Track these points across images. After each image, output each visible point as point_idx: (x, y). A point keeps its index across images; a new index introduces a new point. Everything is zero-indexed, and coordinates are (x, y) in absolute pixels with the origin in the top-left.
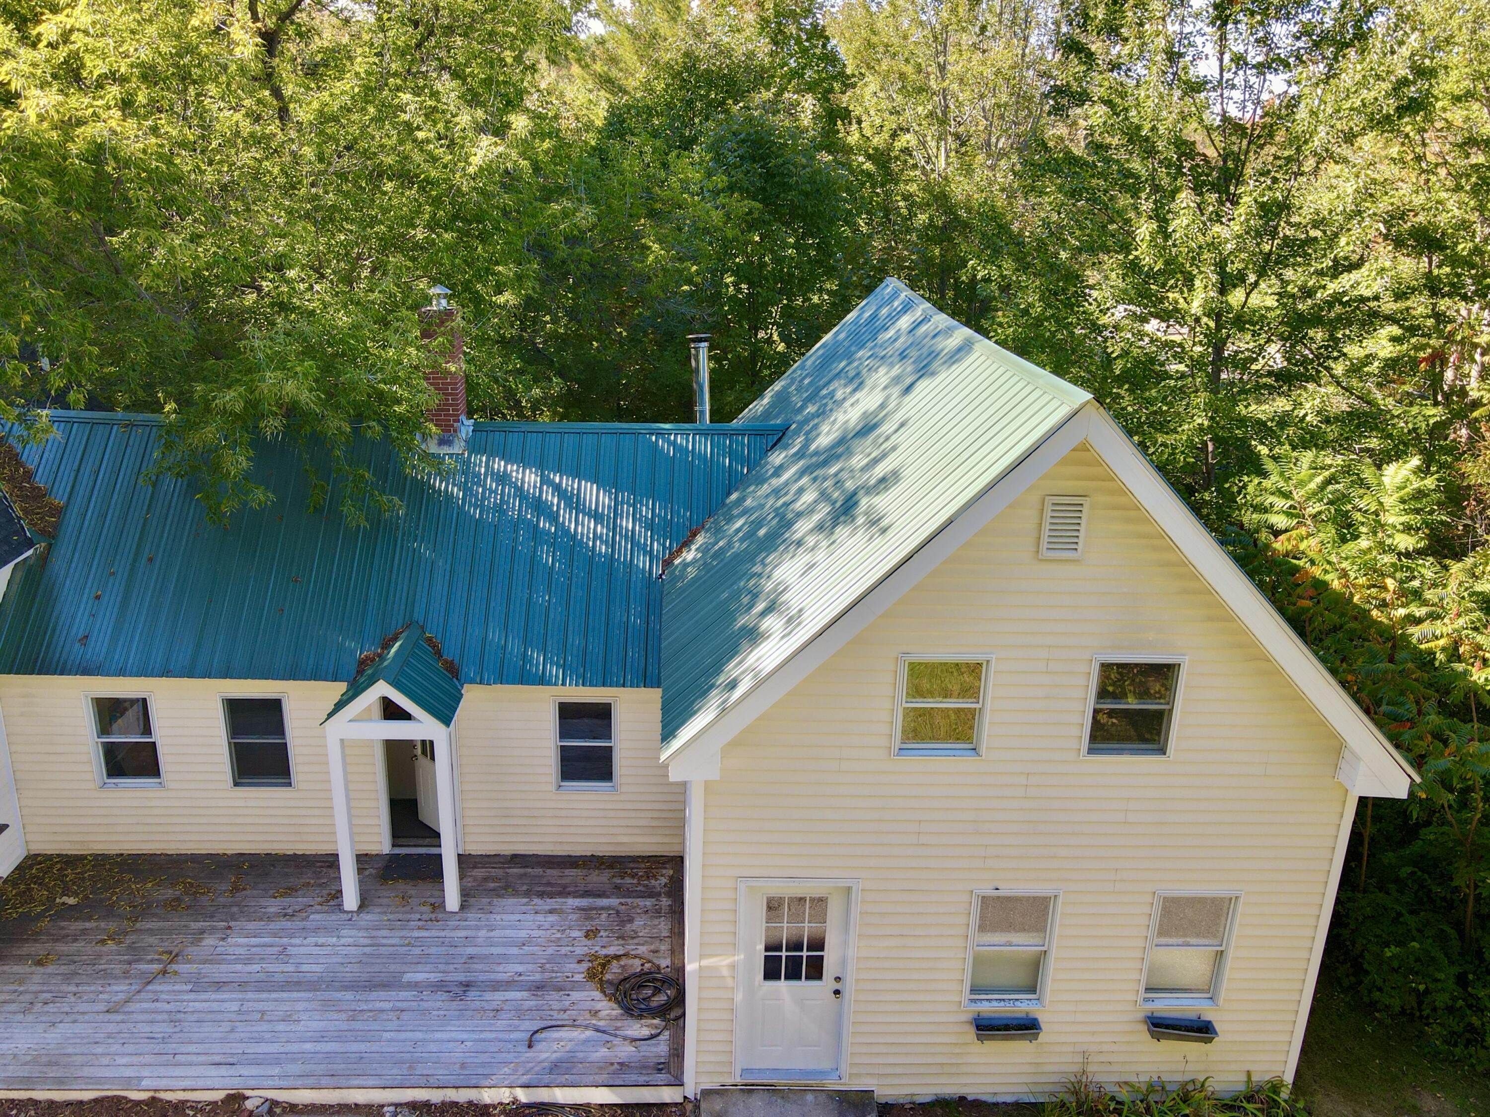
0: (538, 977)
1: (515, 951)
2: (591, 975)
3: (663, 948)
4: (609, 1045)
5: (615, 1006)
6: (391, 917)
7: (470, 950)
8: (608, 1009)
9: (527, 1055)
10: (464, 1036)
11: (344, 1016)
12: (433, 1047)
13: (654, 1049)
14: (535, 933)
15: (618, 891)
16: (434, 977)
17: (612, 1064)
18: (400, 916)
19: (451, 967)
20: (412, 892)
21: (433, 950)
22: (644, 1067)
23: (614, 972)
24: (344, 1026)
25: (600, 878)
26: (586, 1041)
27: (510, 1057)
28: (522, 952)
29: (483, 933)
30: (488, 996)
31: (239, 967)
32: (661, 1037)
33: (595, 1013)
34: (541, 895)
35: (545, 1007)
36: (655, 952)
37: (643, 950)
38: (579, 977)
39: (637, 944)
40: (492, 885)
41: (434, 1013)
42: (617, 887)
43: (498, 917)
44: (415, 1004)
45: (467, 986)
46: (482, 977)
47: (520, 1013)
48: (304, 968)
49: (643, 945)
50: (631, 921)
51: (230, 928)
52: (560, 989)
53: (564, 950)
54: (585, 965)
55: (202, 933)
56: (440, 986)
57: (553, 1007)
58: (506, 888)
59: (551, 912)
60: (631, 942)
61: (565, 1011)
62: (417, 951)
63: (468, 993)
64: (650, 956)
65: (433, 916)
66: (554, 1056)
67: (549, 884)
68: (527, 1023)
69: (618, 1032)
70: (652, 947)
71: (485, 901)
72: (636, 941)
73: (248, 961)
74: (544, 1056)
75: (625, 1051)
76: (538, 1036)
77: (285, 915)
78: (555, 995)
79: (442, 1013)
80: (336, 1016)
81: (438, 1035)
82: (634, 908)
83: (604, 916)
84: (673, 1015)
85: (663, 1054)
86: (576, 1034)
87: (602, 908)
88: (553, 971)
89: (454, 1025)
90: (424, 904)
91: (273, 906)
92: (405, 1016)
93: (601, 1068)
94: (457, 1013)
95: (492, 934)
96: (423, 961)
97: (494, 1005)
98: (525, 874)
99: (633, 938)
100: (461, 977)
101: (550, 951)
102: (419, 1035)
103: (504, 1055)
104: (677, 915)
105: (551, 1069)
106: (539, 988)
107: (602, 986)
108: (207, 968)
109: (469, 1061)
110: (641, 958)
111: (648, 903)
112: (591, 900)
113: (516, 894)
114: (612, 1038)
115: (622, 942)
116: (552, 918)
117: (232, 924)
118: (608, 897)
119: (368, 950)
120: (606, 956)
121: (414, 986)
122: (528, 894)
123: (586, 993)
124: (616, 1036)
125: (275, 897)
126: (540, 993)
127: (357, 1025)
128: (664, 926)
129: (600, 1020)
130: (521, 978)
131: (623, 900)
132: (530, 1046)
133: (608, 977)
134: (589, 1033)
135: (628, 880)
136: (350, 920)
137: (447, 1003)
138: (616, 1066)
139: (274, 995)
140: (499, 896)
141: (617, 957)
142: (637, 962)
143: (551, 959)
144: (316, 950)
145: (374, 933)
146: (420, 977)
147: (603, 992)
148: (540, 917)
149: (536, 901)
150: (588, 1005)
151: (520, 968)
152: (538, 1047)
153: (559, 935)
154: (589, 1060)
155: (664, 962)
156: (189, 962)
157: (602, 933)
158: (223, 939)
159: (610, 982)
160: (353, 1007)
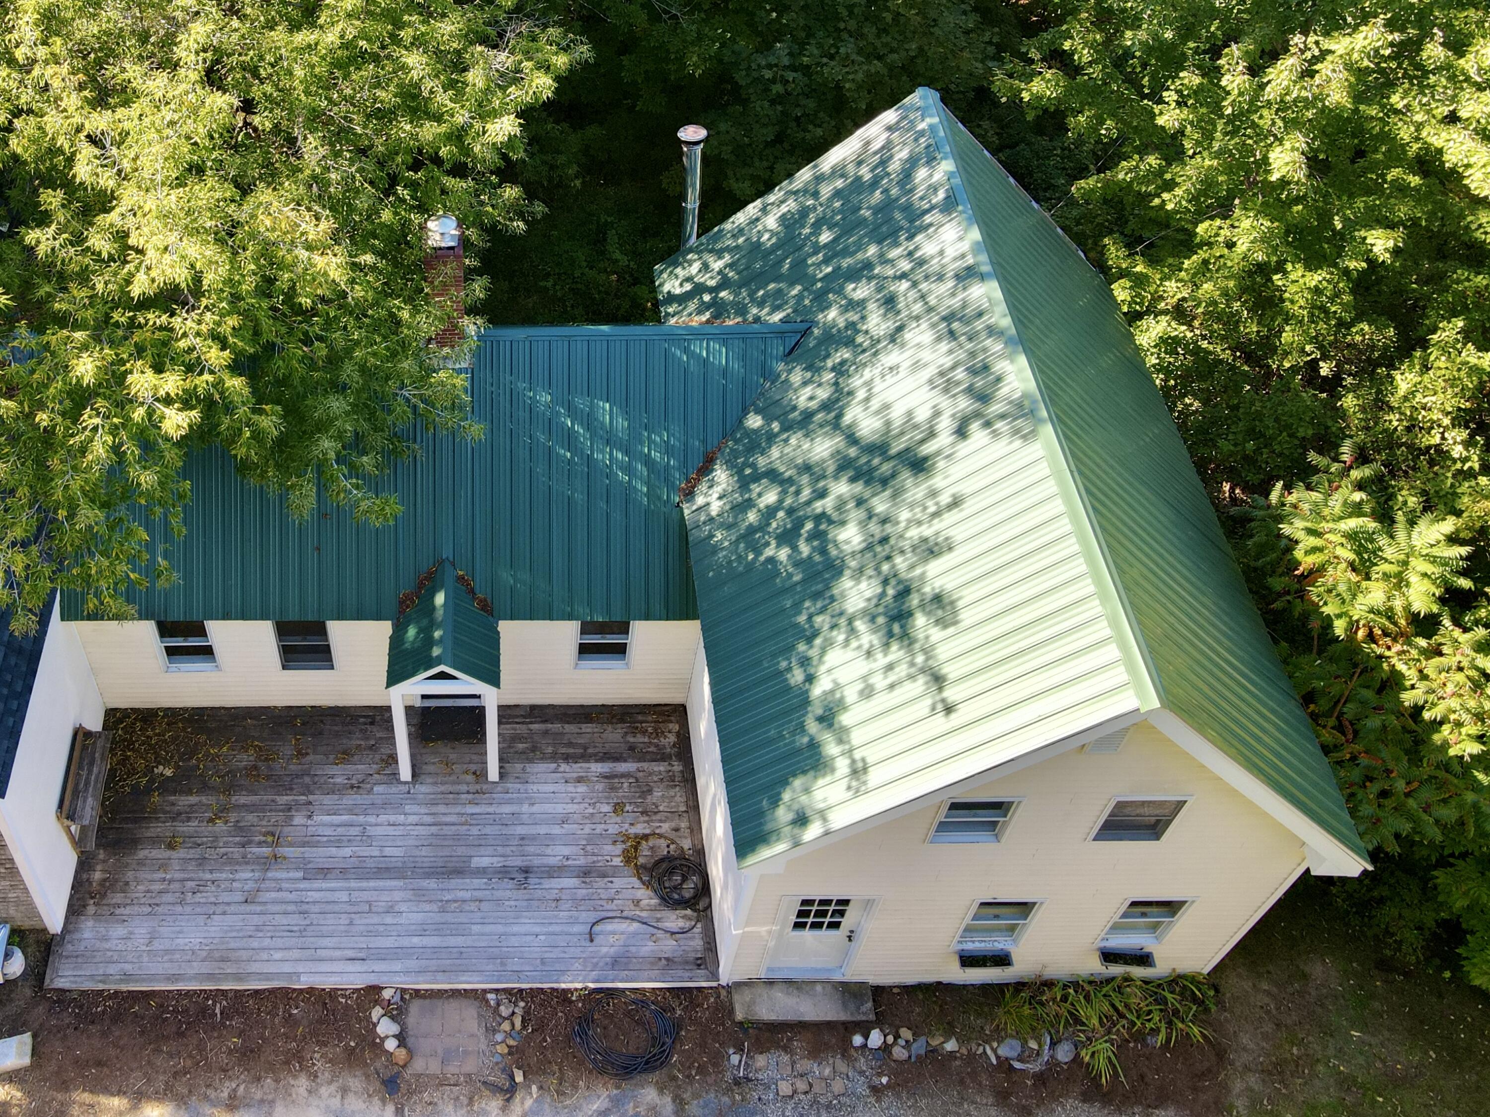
0: (582, 861)
1: (556, 830)
2: (629, 857)
3: (683, 825)
4: (654, 938)
5: (652, 894)
6: (442, 788)
7: (520, 830)
8: (647, 897)
9: (590, 949)
10: (537, 929)
11: (435, 907)
12: (514, 941)
13: (692, 943)
14: (571, 808)
15: (633, 752)
16: (497, 862)
17: (660, 959)
18: (450, 788)
19: (508, 849)
20: (453, 757)
21: (488, 830)
22: (687, 962)
23: (645, 856)
24: (438, 918)
25: (614, 735)
26: (635, 934)
27: (577, 952)
28: (564, 831)
29: (525, 808)
30: (547, 883)
31: (333, 851)
32: (695, 930)
33: (637, 903)
34: (567, 758)
35: (595, 897)
36: (677, 830)
37: (665, 827)
38: (617, 861)
39: (661, 821)
40: (521, 746)
41: (507, 903)
42: (632, 748)
43: (535, 787)
44: (487, 892)
45: (527, 872)
46: (537, 861)
47: (577, 902)
48: (388, 851)
49: (665, 821)
50: (650, 791)
51: (310, 803)
52: (604, 876)
53: (599, 828)
54: (620, 848)
55: (289, 810)
56: (504, 873)
57: (603, 896)
58: (534, 749)
59: (579, 780)
60: (654, 818)
61: (612, 900)
62: (475, 831)
63: (530, 881)
64: (673, 835)
65: (478, 787)
66: (612, 950)
67: (570, 744)
68: (584, 914)
69: (660, 925)
70: (673, 825)
71: (519, 766)
72: (658, 817)
73: (338, 842)
74: (604, 950)
75: (668, 946)
76: (597, 928)
77: (352, 787)
78: (601, 883)
79: (513, 903)
80: (427, 907)
81: (515, 929)
82: (650, 774)
83: (626, 785)
84: (701, 906)
85: (699, 948)
86: (623, 926)
87: (623, 776)
88: (593, 854)
89: (526, 917)
90: (466, 772)
91: (339, 774)
92: (485, 906)
93: (652, 963)
94: (525, 903)
95: (536, 809)
96: (483, 842)
97: (554, 894)
98: (546, 732)
99: (656, 813)
100: (518, 862)
101: (587, 830)
102: (500, 929)
103: (572, 949)
104: (689, 786)
105: (613, 965)
106: (586, 873)
107: (640, 871)
108: (309, 852)
109: (547, 955)
110: (666, 838)
111: (662, 767)
112: (611, 765)
113: (544, 758)
114: (655, 931)
115: (646, 818)
116: (582, 788)
117: (311, 798)
118: (625, 761)
119: (434, 829)
120: (636, 836)
121: (482, 872)
122: (554, 757)
123: (626, 880)
124: (658, 929)
125: (337, 764)
126: (588, 880)
127: (449, 917)
128: (679, 797)
129: (642, 910)
130: (570, 862)
131: (640, 765)
132: (592, 941)
133: (641, 860)
134: (636, 925)
135: (640, 738)
136: (409, 793)
137: (515, 892)
138: (664, 962)
139: (372, 884)
140: (531, 761)
141: (646, 837)
142: (663, 843)
143: (591, 839)
144: (391, 831)
145: (434, 809)
146: (485, 862)
147: (640, 879)
148: (570, 788)
149: (564, 767)
150: (628, 894)
151: (566, 851)
152: (598, 940)
153: (591, 811)
154: (641, 954)
155: (686, 844)
156: (291, 845)
157: (628, 808)
158: (310, 817)
159: (643, 867)
160: (439, 897)
